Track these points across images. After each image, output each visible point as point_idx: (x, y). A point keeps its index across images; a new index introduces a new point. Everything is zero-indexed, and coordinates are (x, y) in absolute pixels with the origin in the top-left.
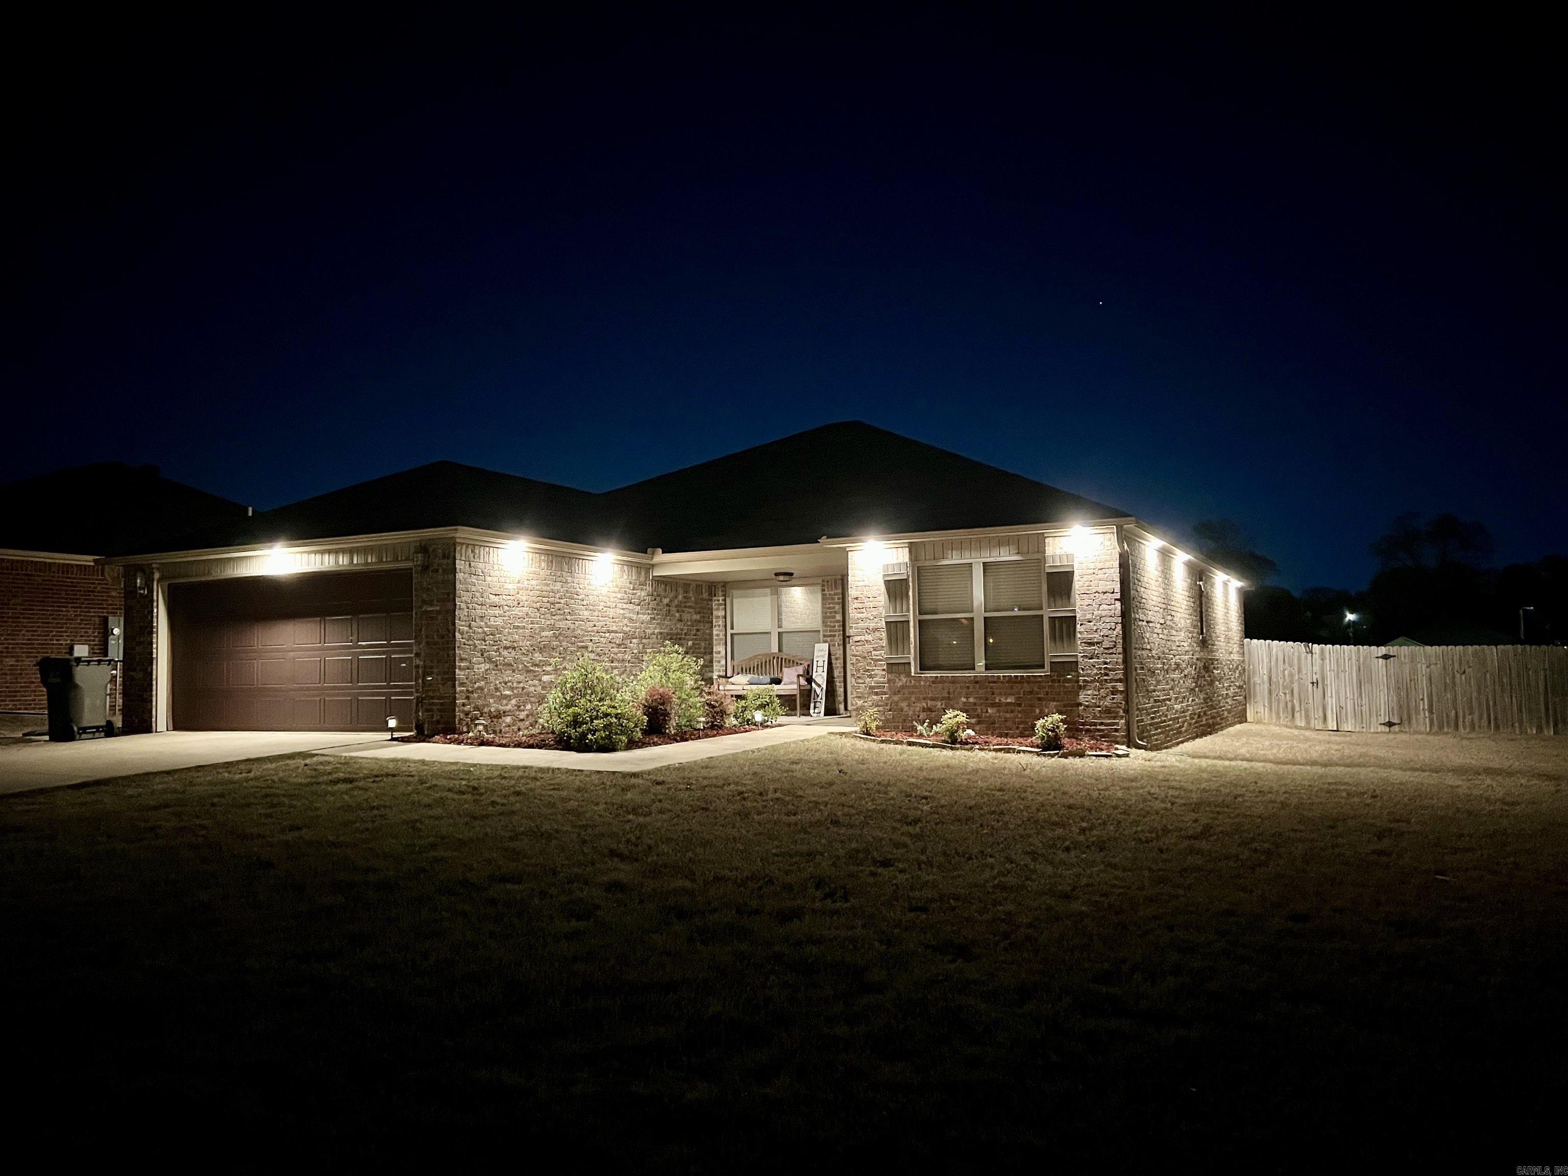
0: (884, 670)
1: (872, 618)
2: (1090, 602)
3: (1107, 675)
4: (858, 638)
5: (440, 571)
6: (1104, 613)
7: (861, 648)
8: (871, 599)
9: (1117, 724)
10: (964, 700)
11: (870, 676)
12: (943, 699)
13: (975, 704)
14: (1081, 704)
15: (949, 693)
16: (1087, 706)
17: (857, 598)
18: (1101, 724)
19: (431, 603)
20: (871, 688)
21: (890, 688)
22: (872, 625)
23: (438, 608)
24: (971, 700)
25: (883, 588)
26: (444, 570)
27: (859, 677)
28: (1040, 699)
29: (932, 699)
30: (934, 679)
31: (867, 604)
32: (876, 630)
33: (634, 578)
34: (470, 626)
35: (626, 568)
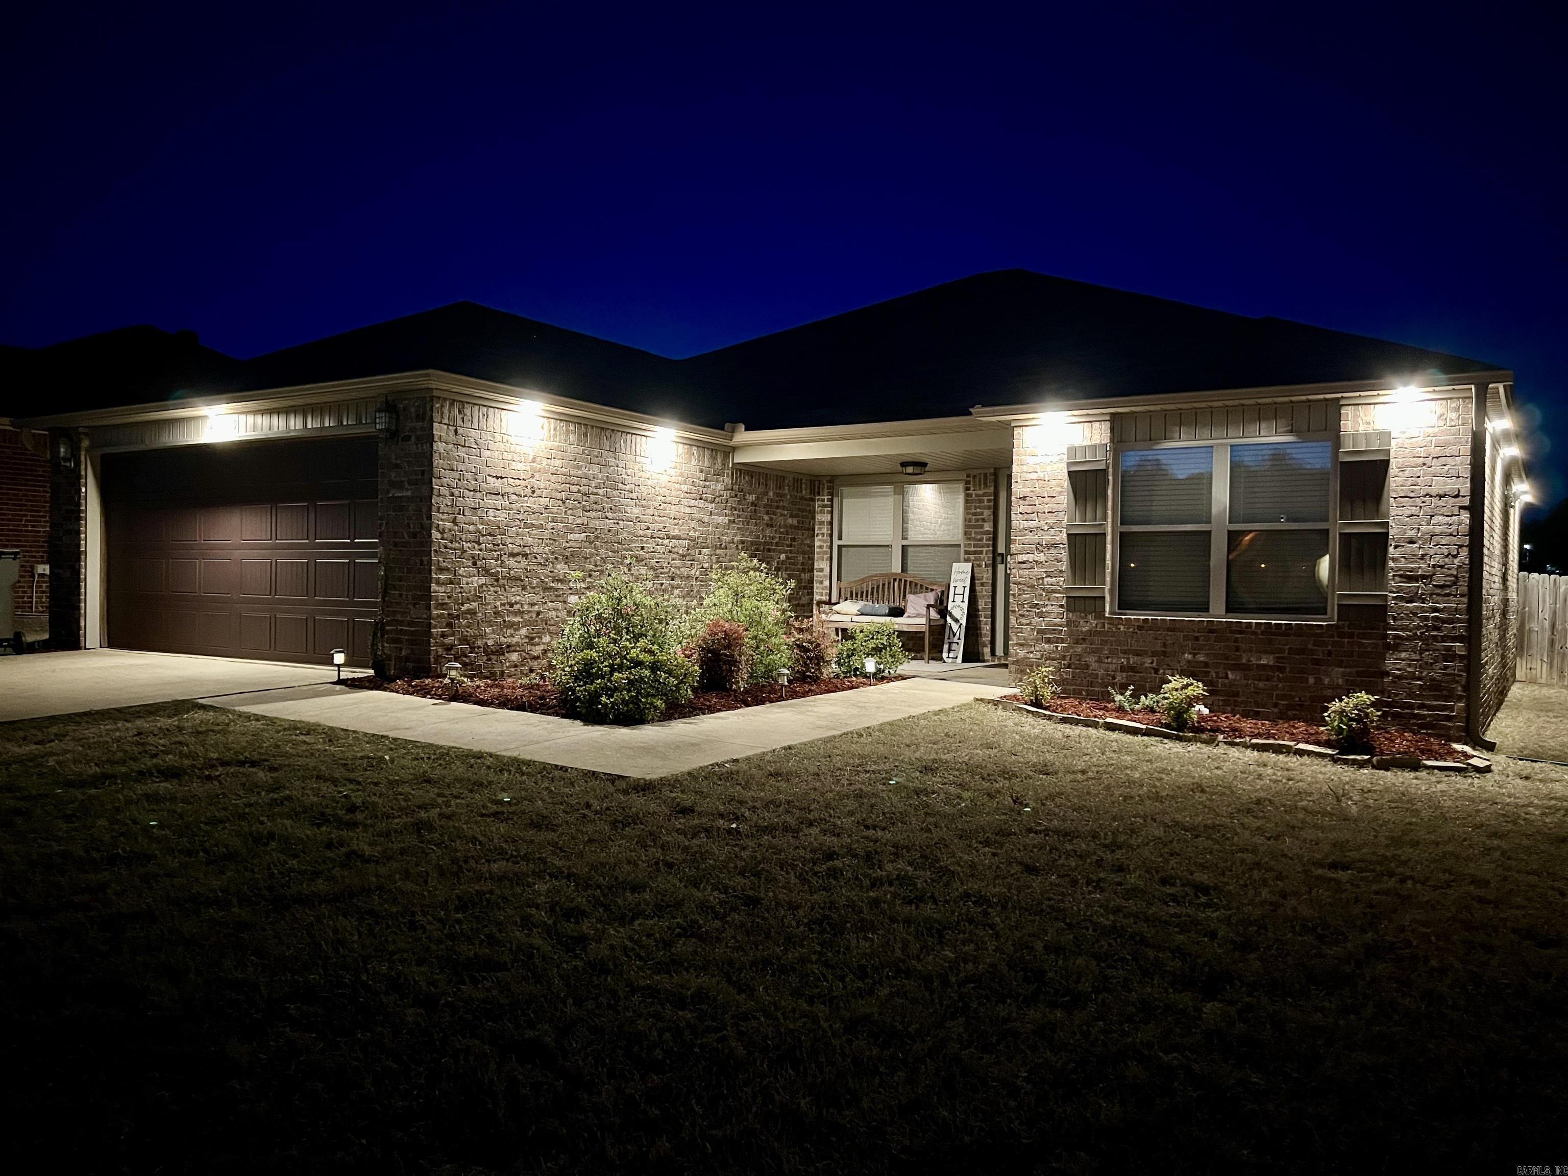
0: (1061, 606)
1: (1046, 528)
2: (1414, 510)
3: (1436, 628)
4: (1022, 558)
5: (413, 438)
6: (1438, 529)
7: (1027, 572)
8: (1047, 500)
9: (1451, 709)
10: (1187, 656)
11: (1041, 615)
12: (1154, 654)
13: (1206, 664)
14: (1387, 674)
15: (1164, 645)
16: (1399, 677)
17: (1024, 498)
18: (1422, 706)
19: (400, 486)
20: (1040, 631)
21: (1070, 633)
22: (1046, 538)
23: (409, 493)
24: (1201, 658)
25: (1066, 483)
26: (418, 438)
27: (1022, 616)
28: (1317, 662)
29: (1137, 654)
30: (1141, 623)
31: (1039, 508)
32: (1054, 545)
33: (706, 464)
34: (454, 521)
35: (695, 450)
